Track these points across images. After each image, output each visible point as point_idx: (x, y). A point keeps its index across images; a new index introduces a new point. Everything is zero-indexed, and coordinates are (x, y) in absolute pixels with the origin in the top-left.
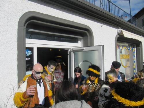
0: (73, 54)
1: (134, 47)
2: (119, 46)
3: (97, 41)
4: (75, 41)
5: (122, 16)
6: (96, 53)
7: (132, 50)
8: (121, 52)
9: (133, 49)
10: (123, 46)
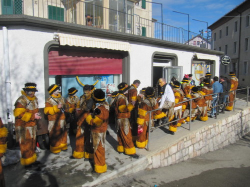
0: (166, 70)
1: (208, 64)
2: (195, 64)
3: (180, 63)
4: (167, 62)
5: (202, 31)
6: (179, 70)
7: (206, 66)
8: (196, 69)
9: (208, 66)
10: (198, 64)
